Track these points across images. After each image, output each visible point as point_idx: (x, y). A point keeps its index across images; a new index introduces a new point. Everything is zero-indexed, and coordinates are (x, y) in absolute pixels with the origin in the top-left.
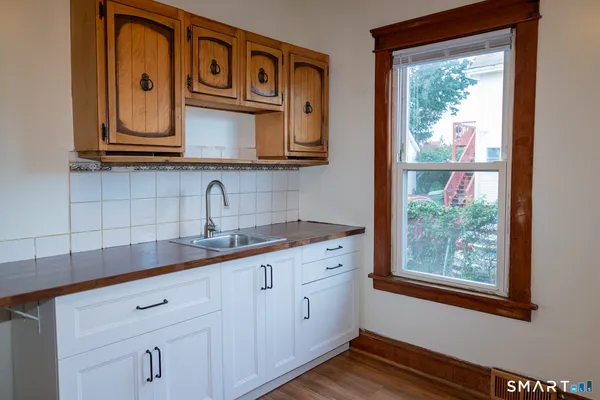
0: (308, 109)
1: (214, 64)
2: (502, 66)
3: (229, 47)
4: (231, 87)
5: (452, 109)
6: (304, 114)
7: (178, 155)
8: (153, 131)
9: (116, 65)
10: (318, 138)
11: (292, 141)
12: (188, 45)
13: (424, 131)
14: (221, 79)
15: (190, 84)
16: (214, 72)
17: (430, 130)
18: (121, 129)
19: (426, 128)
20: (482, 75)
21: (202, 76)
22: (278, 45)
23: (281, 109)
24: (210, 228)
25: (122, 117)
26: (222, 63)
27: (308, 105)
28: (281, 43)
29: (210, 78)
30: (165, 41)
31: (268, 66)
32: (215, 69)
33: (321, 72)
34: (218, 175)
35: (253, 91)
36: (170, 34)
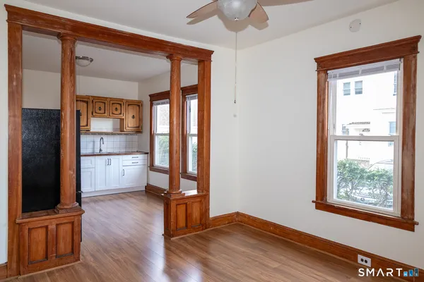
0: (133, 117)
3: (105, 103)
4: (105, 113)
6: (132, 119)
7: (89, 131)
8: (82, 125)
10: (138, 125)
11: (127, 127)
12: (92, 104)
14: (102, 111)
15: (92, 113)
21: (96, 111)
22: (122, 100)
23: (123, 118)
24: (100, 150)
26: (103, 108)
29: (99, 112)
30: (85, 105)
31: (118, 107)
32: (100, 109)
33: (139, 106)
34: (102, 136)
35: (113, 113)
36: (87, 103)
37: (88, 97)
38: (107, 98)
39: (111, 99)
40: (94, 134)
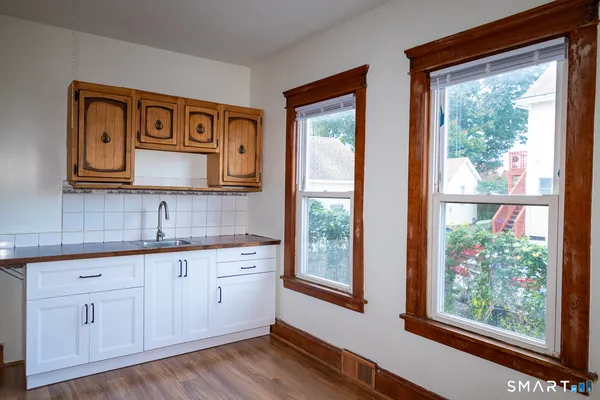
0: (242, 150)
1: (159, 122)
2: (554, 95)
3: (172, 111)
4: (171, 137)
5: (522, 138)
6: (238, 154)
7: (129, 183)
8: (110, 168)
9: (85, 128)
10: (252, 171)
11: (226, 174)
12: (138, 112)
13: (494, 159)
14: (165, 132)
15: (139, 137)
16: (159, 128)
17: (500, 159)
18: (87, 167)
19: (496, 157)
20: (533, 104)
21: (149, 131)
22: (214, 106)
23: (217, 151)
24: (160, 234)
25: (88, 159)
26: (166, 122)
27: (242, 147)
28: (217, 104)
29: (155, 132)
30: (119, 111)
31: (205, 122)
32: (159, 126)
33: (255, 122)
34: (164, 198)
35: (191, 139)
36: (124, 106)
37: (128, 92)
38: (176, 98)
39: (187, 102)
40: (144, 190)
